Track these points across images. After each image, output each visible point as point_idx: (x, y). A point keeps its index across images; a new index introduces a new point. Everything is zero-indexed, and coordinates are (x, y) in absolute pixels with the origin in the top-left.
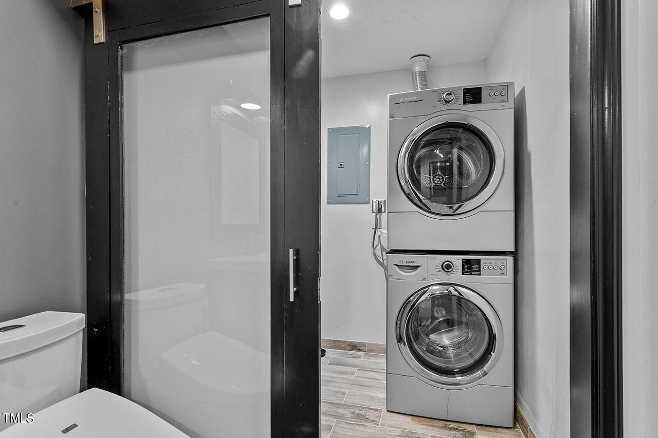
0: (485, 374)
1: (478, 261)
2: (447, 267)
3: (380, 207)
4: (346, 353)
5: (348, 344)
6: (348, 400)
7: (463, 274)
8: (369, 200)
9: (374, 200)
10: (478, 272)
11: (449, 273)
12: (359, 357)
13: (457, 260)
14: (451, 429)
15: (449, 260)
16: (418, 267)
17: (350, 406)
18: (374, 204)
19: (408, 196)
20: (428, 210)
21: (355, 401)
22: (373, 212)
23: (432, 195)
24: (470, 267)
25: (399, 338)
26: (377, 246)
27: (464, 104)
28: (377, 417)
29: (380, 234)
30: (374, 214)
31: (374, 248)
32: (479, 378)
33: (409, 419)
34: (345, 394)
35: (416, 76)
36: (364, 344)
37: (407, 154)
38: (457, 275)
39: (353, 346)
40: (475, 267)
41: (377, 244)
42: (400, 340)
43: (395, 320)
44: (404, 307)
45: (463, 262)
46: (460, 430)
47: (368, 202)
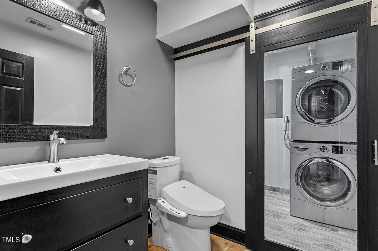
0: (345, 203)
1: (341, 147)
2: (323, 149)
3: (288, 119)
4: (270, 192)
5: (270, 187)
6: (270, 209)
7: (332, 153)
8: (282, 116)
9: (285, 116)
10: (341, 152)
11: (324, 152)
12: (277, 194)
13: (329, 147)
14: (325, 227)
15: (324, 146)
16: (307, 149)
17: (272, 211)
18: (285, 118)
19: (302, 115)
20: (313, 122)
21: (274, 210)
22: (284, 122)
23: (317, 113)
24: (337, 149)
25: (297, 183)
26: (286, 139)
27: (333, 70)
28: (285, 217)
29: (288, 133)
30: (285, 123)
31: (285, 140)
32: (342, 204)
33: (303, 220)
34: (269, 207)
35: (309, 52)
36: (279, 189)
37: (301, 96)
38: (329, 153)
39: (273, 189)
40: (339, 149)
41: (287, 138)
42: (298, 184)
43: (295, 173)
44: (299, 167)
45: (332, 147)
46: (330, 228)
47: (282, 117)
